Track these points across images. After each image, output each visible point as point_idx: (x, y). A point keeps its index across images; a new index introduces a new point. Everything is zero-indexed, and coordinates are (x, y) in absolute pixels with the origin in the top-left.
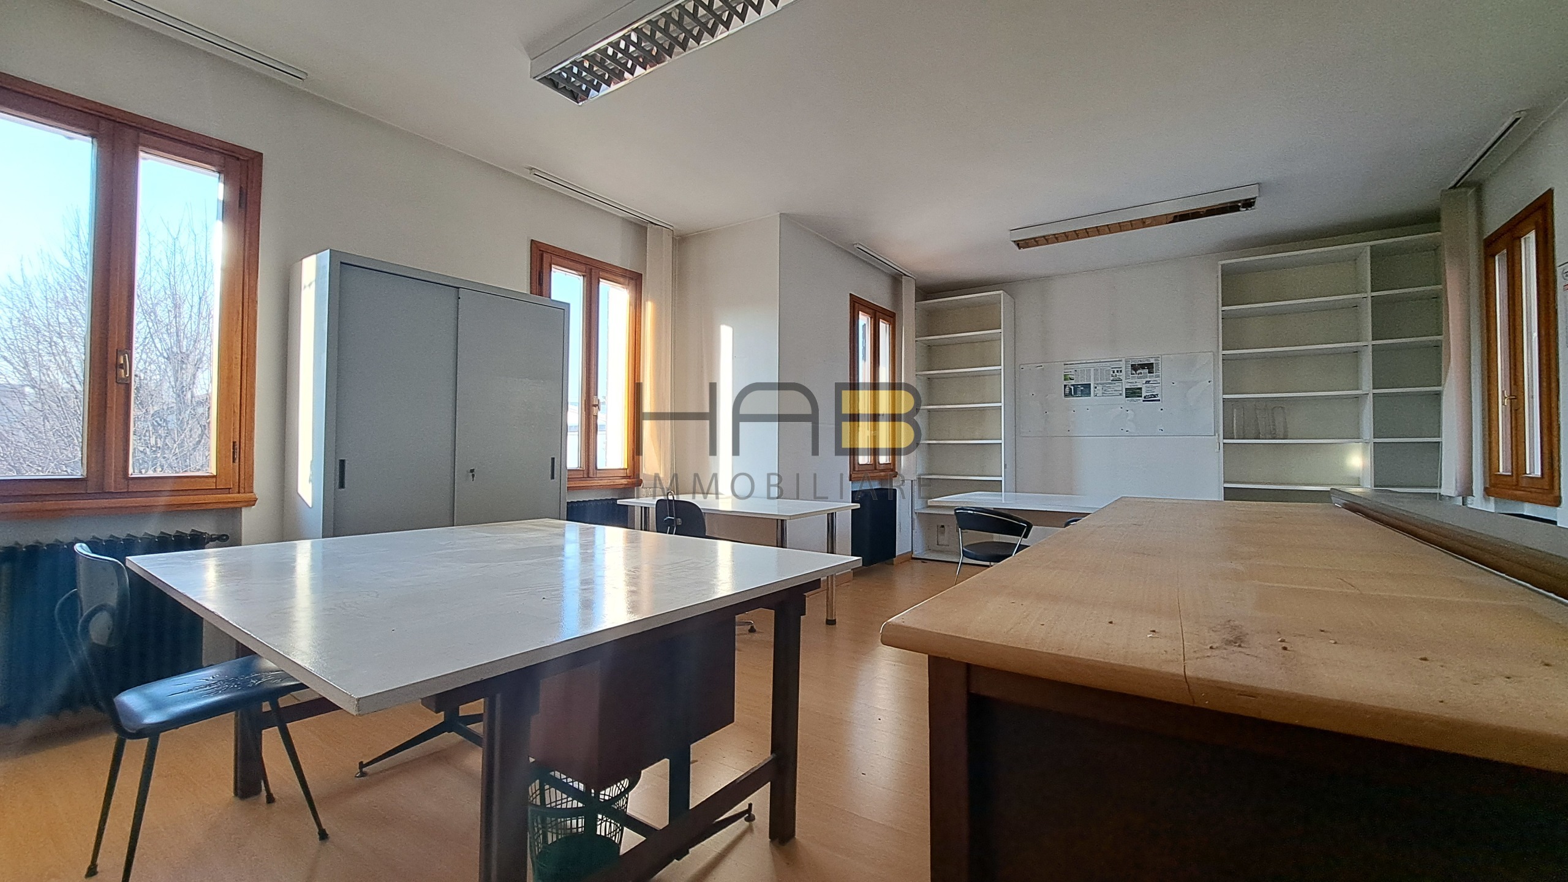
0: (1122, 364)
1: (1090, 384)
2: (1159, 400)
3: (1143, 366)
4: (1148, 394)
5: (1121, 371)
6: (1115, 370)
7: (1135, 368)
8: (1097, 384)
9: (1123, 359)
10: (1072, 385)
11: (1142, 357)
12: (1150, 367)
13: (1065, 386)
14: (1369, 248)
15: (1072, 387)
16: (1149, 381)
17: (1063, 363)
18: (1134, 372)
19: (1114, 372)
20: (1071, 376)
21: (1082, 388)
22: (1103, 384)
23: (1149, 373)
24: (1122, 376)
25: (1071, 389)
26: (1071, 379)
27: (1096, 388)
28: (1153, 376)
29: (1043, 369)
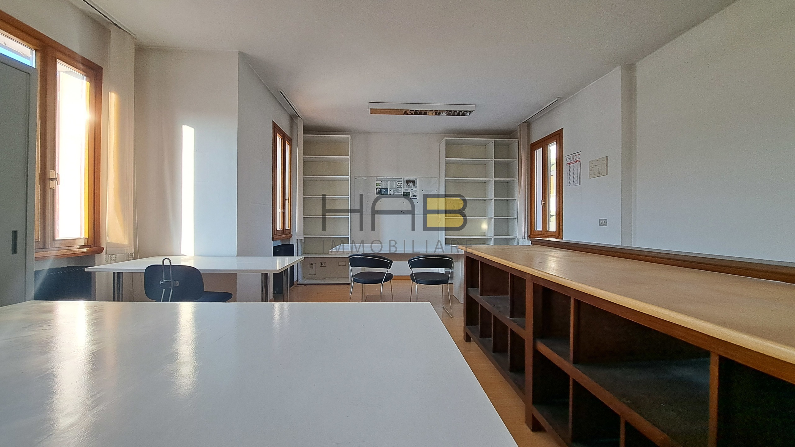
0: (402, 179)
1: (388, 189)
2: (417, 198)
3: (411, 182)
4: (412, 195)
5: (401, 184)
6: (399, 183)
7: (407, 182)
8: (391, 189)
9: (403, 178)
10: (380, 189)
11: (410, 177)
12: (413, 182)
13: (377, 189)
14: (494, 141)
15: (380, 190)
16: (413, 189)
17: (376, 177)
18: (407, 184)
19: (398, 184)
20: (379, 184)
21: (384, 191)
22: (394, 189)
23: (413, 185)
24: (402, 185)
25: (379, 190)
26: (379, 186)
27: (390, 191)
28: (414, 187)
29: (366, 179)
